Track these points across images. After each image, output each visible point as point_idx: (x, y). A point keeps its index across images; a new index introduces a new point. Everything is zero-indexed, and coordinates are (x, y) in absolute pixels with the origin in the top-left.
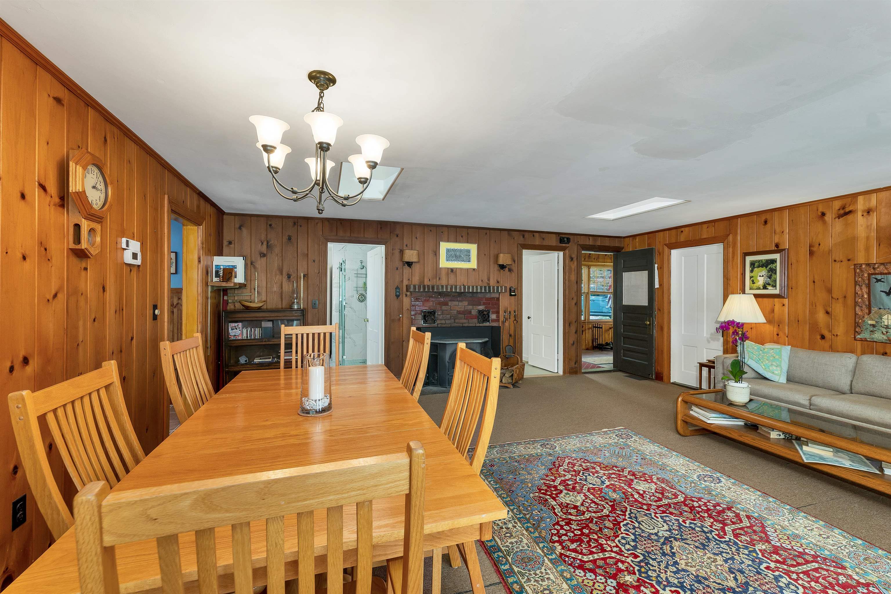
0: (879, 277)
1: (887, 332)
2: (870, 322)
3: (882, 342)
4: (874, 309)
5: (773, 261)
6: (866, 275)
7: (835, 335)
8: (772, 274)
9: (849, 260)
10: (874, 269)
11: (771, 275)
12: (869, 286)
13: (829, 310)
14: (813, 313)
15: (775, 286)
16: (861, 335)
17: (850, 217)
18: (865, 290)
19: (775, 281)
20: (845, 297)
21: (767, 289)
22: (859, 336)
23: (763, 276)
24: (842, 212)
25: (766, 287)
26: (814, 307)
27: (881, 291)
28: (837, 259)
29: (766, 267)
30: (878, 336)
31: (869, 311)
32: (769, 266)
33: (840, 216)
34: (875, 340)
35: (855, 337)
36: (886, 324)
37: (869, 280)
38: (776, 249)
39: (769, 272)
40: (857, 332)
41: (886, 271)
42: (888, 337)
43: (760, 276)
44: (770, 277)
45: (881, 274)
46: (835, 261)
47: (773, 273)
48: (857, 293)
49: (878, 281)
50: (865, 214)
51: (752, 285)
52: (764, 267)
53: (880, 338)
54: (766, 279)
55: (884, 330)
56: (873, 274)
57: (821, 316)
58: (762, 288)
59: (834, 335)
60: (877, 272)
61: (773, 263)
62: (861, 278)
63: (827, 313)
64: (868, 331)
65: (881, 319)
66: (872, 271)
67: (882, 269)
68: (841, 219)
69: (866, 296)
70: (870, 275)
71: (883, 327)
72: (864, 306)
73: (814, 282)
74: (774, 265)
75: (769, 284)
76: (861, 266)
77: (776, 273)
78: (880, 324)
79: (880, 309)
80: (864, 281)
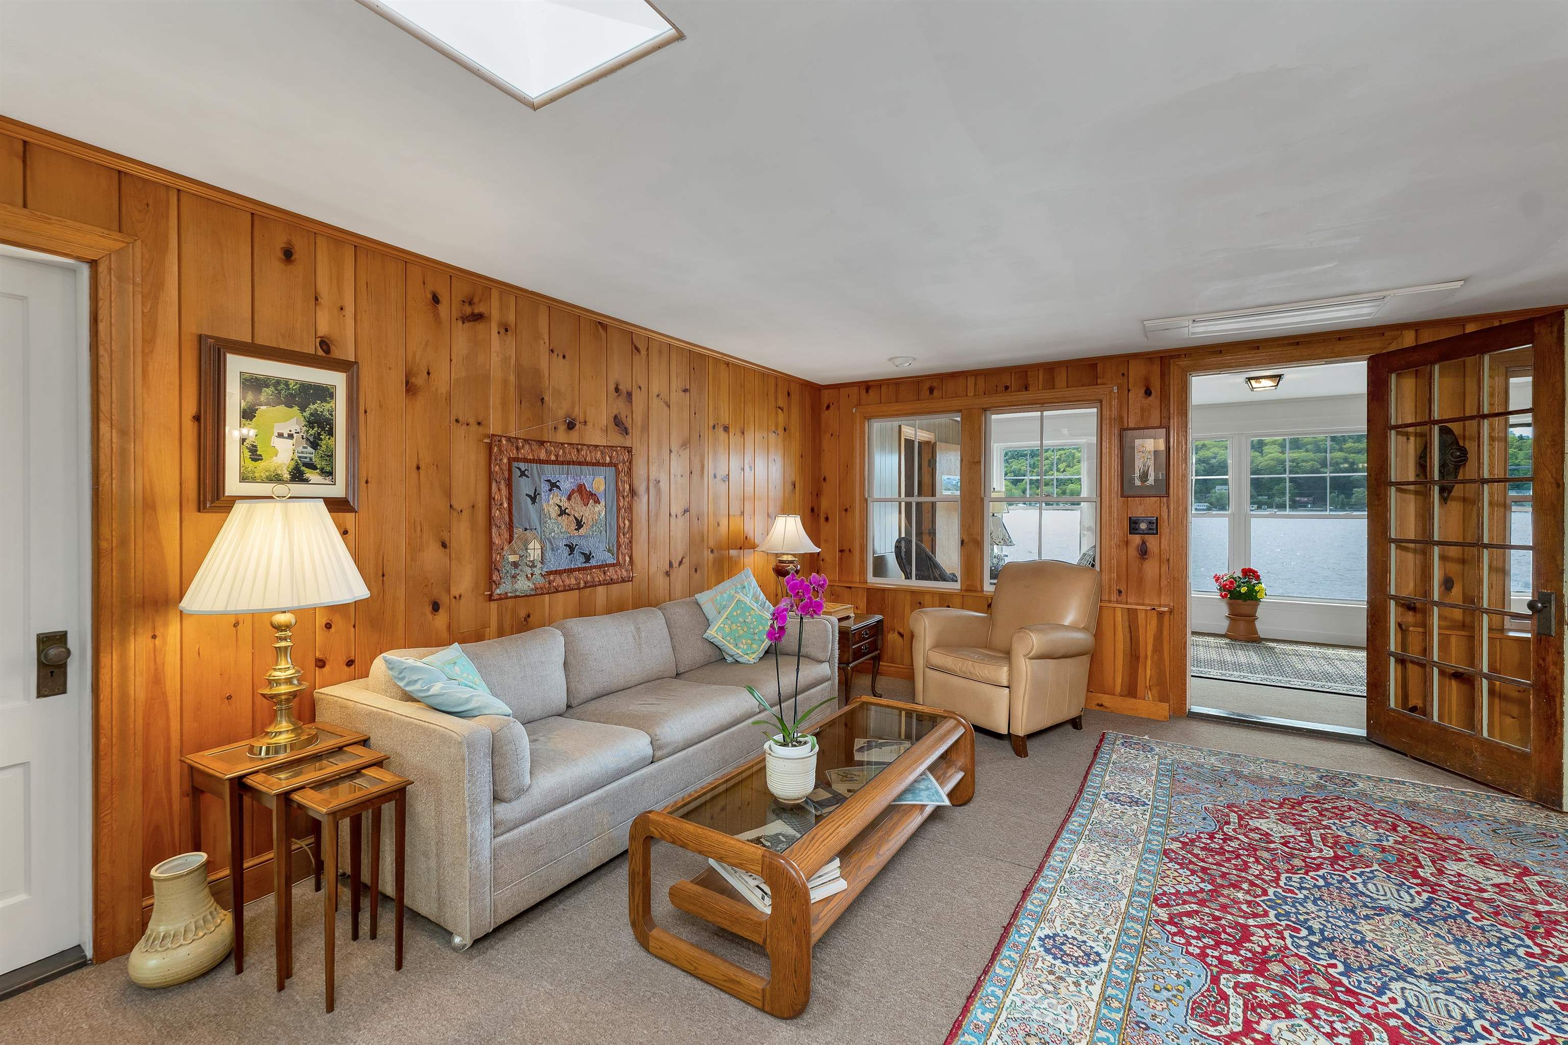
0: (523, 466)
1: (532, 575)
2: (512, 558)
3: (526, 596)
4: (518, 531)
5: (324, 393)
6: (505, 461)
7: (458, 597)
8: (319, 434)
9: (479, 424)
10: (517, 449)
11: (318, 437)
12: (509, 485)
13: (445, 536)
14: (414, 549)
15: (329, 473)
16: (501, 587)
17: (480, 326)
18: (504, 492)
19: (330, 456)
20: (473, 507)
21: (306, 481)
22: (498, 591)
23: (291, 436)
24: (468, 310)
25: (302, 473)
26: (419, 534)
27: (527, 495)
28: (460, 419)
29: (303, 410)
30: (523, 585)
31: (510, 535)
32: (312, 406)
33: (465, 319)
34: (518, 593)
35: (491, 595)
36: (532, 559)
37: (510, 470)
38: (320, 353)
39: (310, 424)
40: (494, 581)
41: (530, 457)
42: (534, 584)
43: (280, 435)
44: (315, 445)
45: (526, 460)
46: (457, 421)
47: (323, 429)
48: (494, 499)
49: (523, 474)
50: (502, 331)
51: (250, 464)
52: (296, 408)
53: (526, 587)
54: (301, 449)
55: (529, 571)
56: (517, 459)
57: (432, 555)
58: (287, 476)
59: (455, 598)
60: (520, 456)
61: (324, 400)
62: (499, 466)
63: (444, 545)
64: (509, 578)
65: (527, 549)
66: (513, 454)
67: (525, 452)
68: (467, 324)
69: (506, 505)
70: (511, 460)
71: (528, 566)
72: (503, 527)
73: (418, 468)
74: (327, 406)
75: (312, 466)
76: (500, 441)
77: (331, 433)
78: (525, 561)
79: (526, 529)
80: (503, 473)
